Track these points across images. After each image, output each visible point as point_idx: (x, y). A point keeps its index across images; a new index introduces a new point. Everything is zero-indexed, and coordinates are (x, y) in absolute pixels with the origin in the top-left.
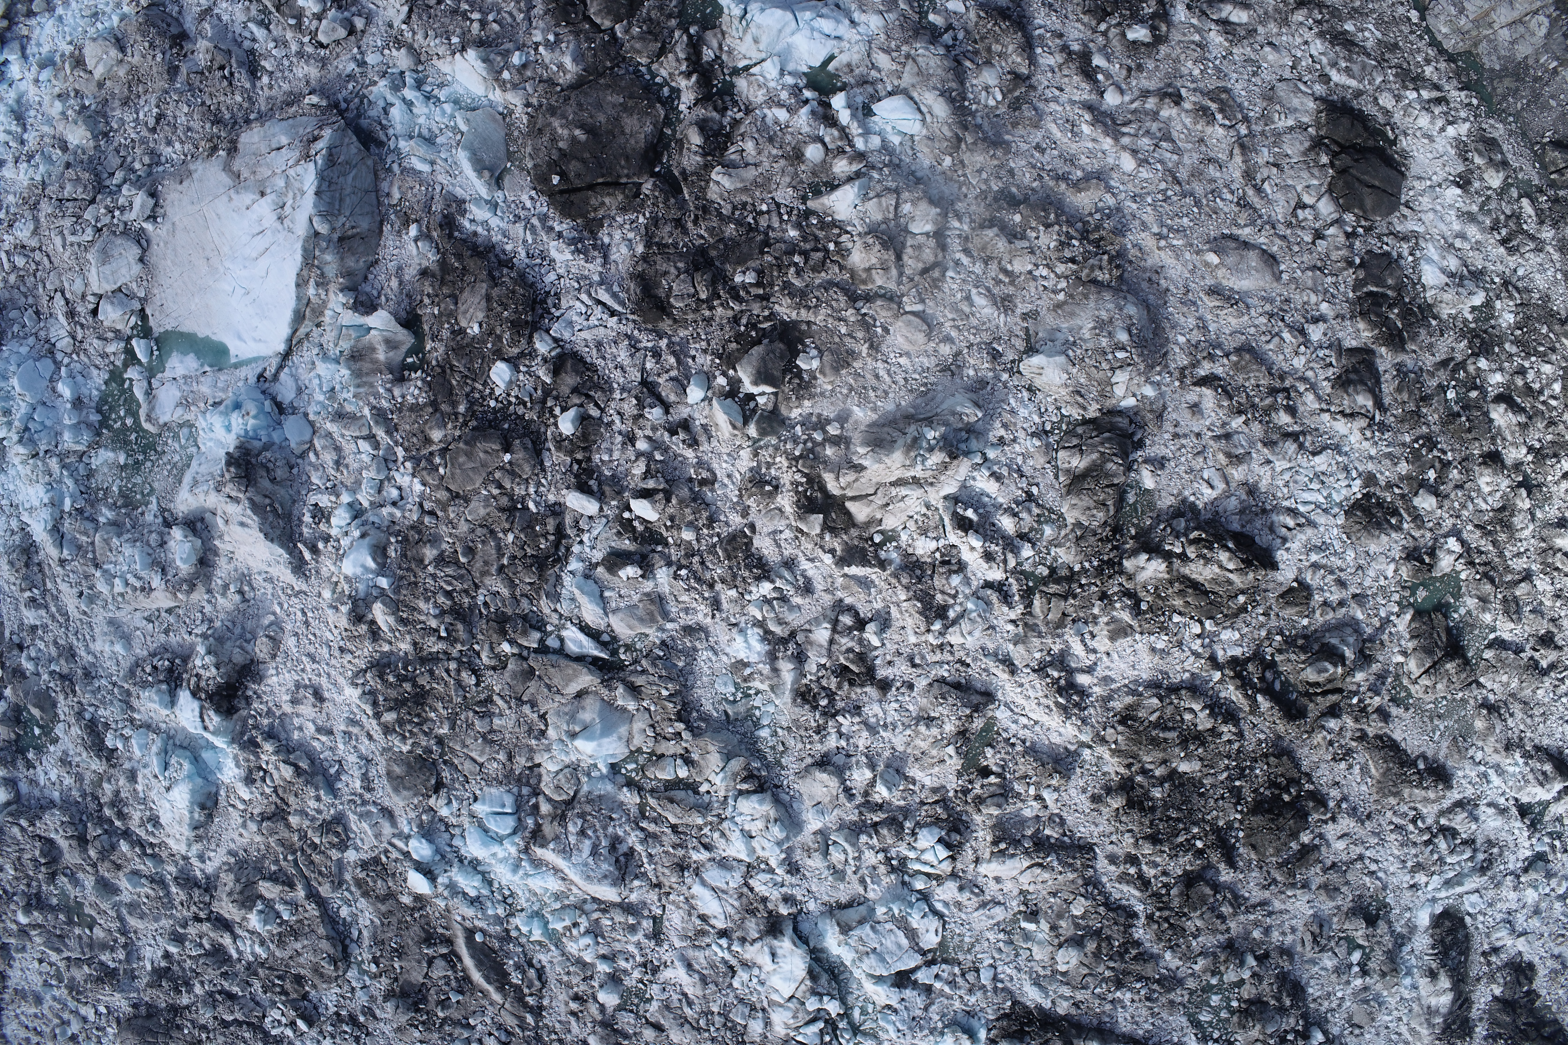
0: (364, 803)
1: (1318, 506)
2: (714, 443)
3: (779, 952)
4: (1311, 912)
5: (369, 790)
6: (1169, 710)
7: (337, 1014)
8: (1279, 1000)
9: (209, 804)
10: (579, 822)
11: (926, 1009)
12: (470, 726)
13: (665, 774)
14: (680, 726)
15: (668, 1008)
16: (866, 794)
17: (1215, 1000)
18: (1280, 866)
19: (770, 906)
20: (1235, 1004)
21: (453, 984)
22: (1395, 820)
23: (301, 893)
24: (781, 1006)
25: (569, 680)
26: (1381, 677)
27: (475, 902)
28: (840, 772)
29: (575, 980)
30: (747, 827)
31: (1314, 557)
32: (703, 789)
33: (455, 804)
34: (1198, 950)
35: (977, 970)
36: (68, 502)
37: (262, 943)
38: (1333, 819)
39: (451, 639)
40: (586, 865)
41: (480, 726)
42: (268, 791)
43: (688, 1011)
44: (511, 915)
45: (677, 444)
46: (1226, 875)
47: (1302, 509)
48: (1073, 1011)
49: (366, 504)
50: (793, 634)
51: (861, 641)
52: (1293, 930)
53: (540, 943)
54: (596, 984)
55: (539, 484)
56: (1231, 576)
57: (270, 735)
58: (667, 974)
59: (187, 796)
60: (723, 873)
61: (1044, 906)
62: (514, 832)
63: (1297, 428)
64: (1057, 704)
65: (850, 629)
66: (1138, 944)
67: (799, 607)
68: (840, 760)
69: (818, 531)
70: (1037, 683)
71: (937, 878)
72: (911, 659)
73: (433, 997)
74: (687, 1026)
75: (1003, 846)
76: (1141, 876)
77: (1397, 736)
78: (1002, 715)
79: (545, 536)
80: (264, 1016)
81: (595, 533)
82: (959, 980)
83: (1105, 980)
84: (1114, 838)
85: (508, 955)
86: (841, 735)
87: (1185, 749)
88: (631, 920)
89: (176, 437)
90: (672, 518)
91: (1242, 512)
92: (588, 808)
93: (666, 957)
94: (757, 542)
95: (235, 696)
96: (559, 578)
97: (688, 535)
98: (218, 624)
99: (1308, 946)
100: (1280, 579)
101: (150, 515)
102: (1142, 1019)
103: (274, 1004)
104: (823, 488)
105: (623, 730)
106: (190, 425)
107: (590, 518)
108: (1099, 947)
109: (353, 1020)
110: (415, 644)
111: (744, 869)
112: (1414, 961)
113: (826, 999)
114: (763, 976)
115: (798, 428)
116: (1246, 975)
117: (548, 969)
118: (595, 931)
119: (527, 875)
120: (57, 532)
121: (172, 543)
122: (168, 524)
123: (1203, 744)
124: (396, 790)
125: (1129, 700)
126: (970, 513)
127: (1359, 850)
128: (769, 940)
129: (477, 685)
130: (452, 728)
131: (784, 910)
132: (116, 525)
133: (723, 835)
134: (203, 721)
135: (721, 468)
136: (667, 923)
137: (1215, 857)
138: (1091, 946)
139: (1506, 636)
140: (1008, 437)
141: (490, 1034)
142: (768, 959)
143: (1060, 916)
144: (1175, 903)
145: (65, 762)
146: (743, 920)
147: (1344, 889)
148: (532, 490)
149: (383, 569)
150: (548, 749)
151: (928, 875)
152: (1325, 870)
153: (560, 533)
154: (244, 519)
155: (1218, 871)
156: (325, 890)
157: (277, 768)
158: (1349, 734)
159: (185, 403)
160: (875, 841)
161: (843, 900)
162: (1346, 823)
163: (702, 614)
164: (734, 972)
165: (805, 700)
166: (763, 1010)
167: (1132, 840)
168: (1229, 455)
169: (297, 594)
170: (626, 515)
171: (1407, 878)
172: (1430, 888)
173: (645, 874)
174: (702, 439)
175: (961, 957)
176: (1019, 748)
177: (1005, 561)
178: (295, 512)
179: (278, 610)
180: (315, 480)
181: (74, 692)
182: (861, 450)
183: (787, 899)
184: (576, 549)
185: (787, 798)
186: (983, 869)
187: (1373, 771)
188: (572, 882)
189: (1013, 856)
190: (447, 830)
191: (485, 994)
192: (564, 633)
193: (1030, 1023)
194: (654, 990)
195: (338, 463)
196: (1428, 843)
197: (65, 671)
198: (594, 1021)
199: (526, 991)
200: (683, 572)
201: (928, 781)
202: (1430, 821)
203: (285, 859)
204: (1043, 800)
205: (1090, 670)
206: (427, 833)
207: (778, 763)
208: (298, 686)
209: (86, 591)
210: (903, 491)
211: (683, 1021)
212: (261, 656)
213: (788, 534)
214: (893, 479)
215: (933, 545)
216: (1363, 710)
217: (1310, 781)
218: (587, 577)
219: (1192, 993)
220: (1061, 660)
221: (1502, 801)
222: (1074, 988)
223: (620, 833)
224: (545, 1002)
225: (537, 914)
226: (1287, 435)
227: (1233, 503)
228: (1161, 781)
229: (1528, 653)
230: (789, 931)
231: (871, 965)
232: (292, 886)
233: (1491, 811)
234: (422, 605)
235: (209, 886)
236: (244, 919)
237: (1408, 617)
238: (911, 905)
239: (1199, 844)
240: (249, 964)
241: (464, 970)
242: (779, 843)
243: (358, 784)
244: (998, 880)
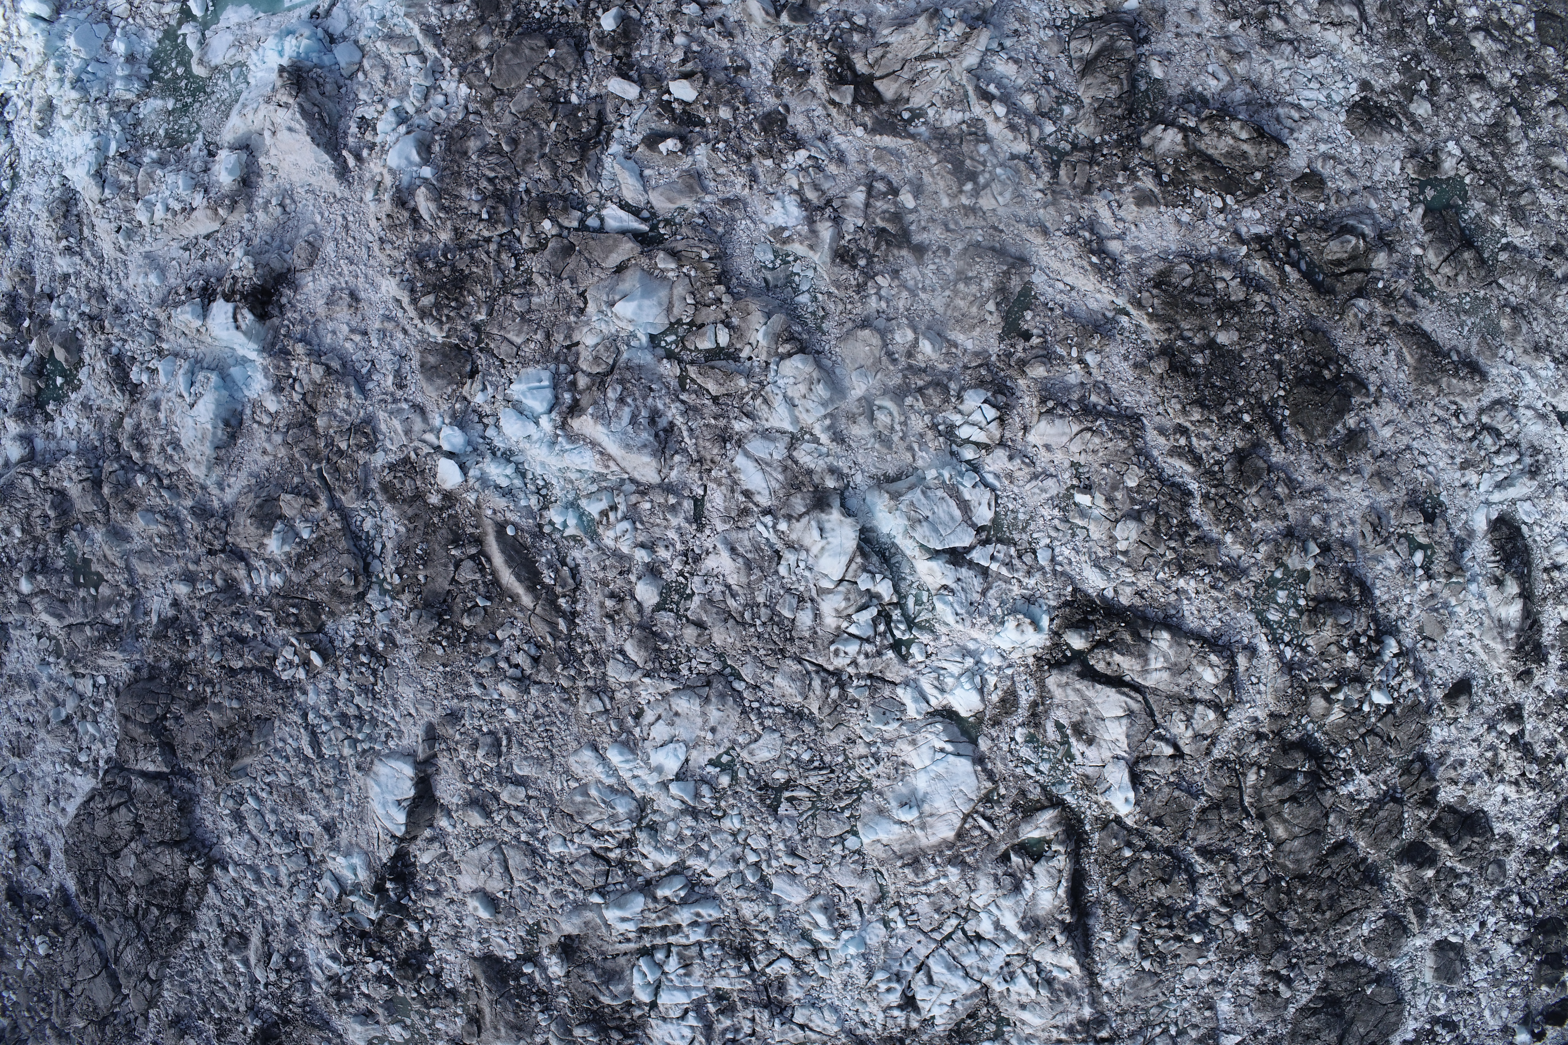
0: (395, 401)
1: (1319, 103)
2: (748, 36)
3: (827, 526)
4: (1366, 502)
5: (401, 387)
6: (1201, 277)
7: (354, 645)
8: (1348, 591)
9: (233, 422)
10: (619, 388)
11: (984, 593)
12: (508, 307)
13: (705, 344)
14: (722, 288)
15: (710, 601)
16: (910, 355)
17: (1282, 596)
18: (1329, 448)
19: (816, 479)
20: (1302, 602)
21: (481, 589)
22: (1437, 411)
23: (324, 505)
24: (829, 591)
25: (609, 251)
26: (1402, 267)
27: (507, 493)
28: (883, 334)
29: (611, 574)
30: (790, 394)
31: (1323, 148)
32: (744, 355)
33: (490, 390)
34: (1257, 537)
35: (1034, 552)
36: (113, 146)
37: (278, 571)
38: (1376, 402)
39: (492, 221)
40: (625, 433)
41: (518, 305)
42: (296, 397)
43: (731, 602)
44: (545, 508)
45: (712, 37)
46: (1278, 456)
47: (1304, 104)
48: (1137, 601)
49: (411, 110)
50: (829, 203)
51: (895, 203)
52: (1352, 522)
53: (574, 538)
54: (633, 578)
55: (581, 80)
56: (1246, 147)
57: (303, 339)
58: (710, 563)
59: (212, 407)
60: (766, 443)
61: (1095, 479)
62: (550, 411)
63: (1290, 35)
64: (1091, 264)
65: (885, 194)
66: (1196, 526)
67: (834, 177)
68: (881, 323)
69: (849, 101)
70: (1070, 243)
71: (986, 447)
72: (946, 225)
73: (459, 603)
74: (731, 622)
75: (1050, 404)
76: (1191, 451)
77: (1427, 326)
78: (1038, 279)
79: (587, 119)
80: (275, 658)
81: (635, 117)
82: (1016, 561)
83: (1167, 564)
84: (1161, 409)
85: (540, 553)
86: (880, 298)
87: (1222, 317)
88: (672, 500)
89: (227, 77)
90: (709, 98)
91: (1248, 103)
92: (628, 375)
93: (708, 544)
94: (791, 120)
95: (269, 302)
96: (599, 160)
97: (724, 113)
98: (256, 241)
99: (1369, 537)
100: (1293, 166)
101: (196, 149)
102: (1208, 615)
103: (286, 642)
104: (851, 67)
105: (663, 294)
106: (242, 64)
107: (630, 104)
108: (1157, 524)
109: (371, 650)
110: (456, 230)
111: (787, 439)
112: (1477, 568)
113: (878, 577)
114: (811, 561)
115: (827, 22)
116: (1310, 566)
117: (582, 568)
118: (633, 516)
119: (563, 451)
120: (100, 176)
121: (216, 168)
122: (212, 154)
123: (1238, 313)
124: (429, 379)
125: (1161, 265)
126: (992, 88)
127: (1405, 440)
128: (815, 514)
129: (517, 268)
130: (490, 314)
131: (830, 483)
132: (161, 163)
133: (766, 401)
134: (235, 320)
135: (755, 57)
136: (708, 505)
137: (1263, 430)
138: (1150, 520)
139: (1517, 242)
140: (1022, 29)
141: (519, 650)
142: (816, 533)
143: (1114, 488)
144: (1230, 479)
145: (86, 406)
146: (788, 495)
147: (1396, 480)
148: (574, 85)
149: (426, 162)
150: (587, 323)
151: (977, 444)
152: (1376, 459)
153: (601, 117)
154: (294, 125)
155: (1269, 450)
156: (349, 500)
157: (308, 372)
158: (1379, 320)
159: (239, 45)
160: (920, 405)
161: (891, 472)
162: (1389, 409)
163: (739, 186)
164: (780, 558)
165: (843, 260)
166: (812, 600)
167: (1178, 407)
168: (1230, 52)
169: (338, 201)
170: (666, 97)
171: (1458, 474)
172: (1482, 489)
173: (685, 450)
174: (737, 32)
175: (1016, 536)
176: (1058, 312)
177: (1029, 133)
178: (342, 126)
179: (318, 218)
180: (363, 96)
181: (102, 328)
182: (885, 32)
183: (833, 471)
184: (616, 133)
185: (829, 363)
186: (1032, 438)
187: (1408, 358)
188: (610, 457)
189: (1061, 416)
190: (480, 421)
191: (515, 600)
192: (604, 212)
193: (1094, 611)
194: (696, 584)
195: (385, 79)
196: (1474, 438)
197: (95, 311)
198: (631, 624)
199: (558, 590)
200: (721, 145)
201: (969, 345)
202: (1472, 417)
203: (309, 469)
204: (1087, 366)
205: (1120, 237)
206: (460, 421)
207: (819, 328)
208: (333, 289)
209: (125, 225)
210: (929, 65)
211: (727, 616)
212: (299, 263)
213: (820, 111)
214: (917, 52)
215: (959, 116)
216: (1390, 295)
217: (1347, 361)
218: (628, 158)
219: (1257, 586)
220: (1092, 225)
221: (1539, 404)
222: (1136, 571)
223: (660, 406)
224: (579, 607)
225: (573, 505)
226: (1281, 41)
227: (1238, 95)
228: (1201, 349)
229: (1540, 260)
230: (837, 503)
231: (922, 533)
232: (315, 499)
233: (1530, 413)
234: (464, 192)
235: (227, 514)
236: (262, 545)
237: (1420, 210)
238: (961, 474)
239: (1247, 418)
240: (262, 599)
241: (494, 573)
242: (824, 404)
243: (390, 379)
244: (1048, 447)
